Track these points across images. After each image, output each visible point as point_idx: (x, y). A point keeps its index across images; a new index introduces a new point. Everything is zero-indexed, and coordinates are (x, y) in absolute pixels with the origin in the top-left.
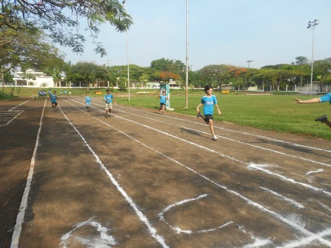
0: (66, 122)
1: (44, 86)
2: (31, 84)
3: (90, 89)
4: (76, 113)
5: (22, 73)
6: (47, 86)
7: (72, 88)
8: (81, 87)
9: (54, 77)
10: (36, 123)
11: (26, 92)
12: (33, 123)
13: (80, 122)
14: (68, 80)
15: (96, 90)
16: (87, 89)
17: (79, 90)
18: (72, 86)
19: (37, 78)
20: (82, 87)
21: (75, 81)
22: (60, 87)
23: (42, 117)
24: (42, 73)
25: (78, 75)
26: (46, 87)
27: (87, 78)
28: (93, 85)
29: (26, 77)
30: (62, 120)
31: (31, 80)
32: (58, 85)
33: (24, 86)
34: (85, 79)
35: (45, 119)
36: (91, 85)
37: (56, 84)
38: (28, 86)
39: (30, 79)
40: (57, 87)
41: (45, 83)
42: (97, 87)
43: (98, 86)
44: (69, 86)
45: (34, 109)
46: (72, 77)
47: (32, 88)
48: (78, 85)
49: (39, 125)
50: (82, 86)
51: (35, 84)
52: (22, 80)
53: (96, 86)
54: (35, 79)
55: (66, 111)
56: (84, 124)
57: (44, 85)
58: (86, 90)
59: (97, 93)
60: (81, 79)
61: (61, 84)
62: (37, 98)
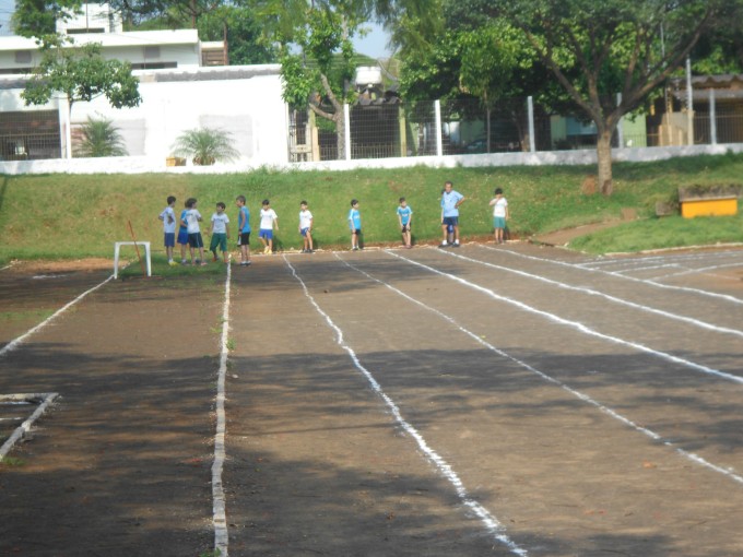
0: (437, 509)
1: (203, 160)
2: (99, 140)
3: (620, 169)
4: (520, 411)
5: (30, 43)
6: (231, 153)
7: (451, 161)
8: (533, 158)
9: (291, 71)
10: (176, 515)
11: (50, 222)
12: (150, 515)
13: (572, 507)
14: (422, 94)
15: (686, 182)
16: (592, 170)
17: (516, 186)
18: (451, 147)
19: (148, 86)
20: (551, 157)
21: (481, 91)
22: (346, 163)
23: (220, 457)
24: (189, 35)
25: (509, 40)
26: (218, 168)
27: (593, 59)
28: (653, 124)
29: (56, 83)
30: (401, 485)
31: (99, 107)
32: (329, 145)
33: (41, 166)
34: (573, 73)
35: (246, 473)
36: (631, 128)
37: (312, 134)
38: (69, 164)
39: (87, 93)
40: (315, 164)
41: (213, 126)
42: (690, 149)
43: (701, 135)
44: (428, 149)
45: (136, 382)
46: (455, 63)
47: (101, 178)
48: (506, 136)
49: (210, 537)
50: (543, 144)
51: (126, 138)
52: (21, 105)
53: (678, 135)
54: (128, 97)
55: (425, 396)
56: (610, 525)
57: (206, 146)
58: (586, 183)
59: (691, 209)
60: (539, 77)
61: (352, 136)
62: (150, 274)
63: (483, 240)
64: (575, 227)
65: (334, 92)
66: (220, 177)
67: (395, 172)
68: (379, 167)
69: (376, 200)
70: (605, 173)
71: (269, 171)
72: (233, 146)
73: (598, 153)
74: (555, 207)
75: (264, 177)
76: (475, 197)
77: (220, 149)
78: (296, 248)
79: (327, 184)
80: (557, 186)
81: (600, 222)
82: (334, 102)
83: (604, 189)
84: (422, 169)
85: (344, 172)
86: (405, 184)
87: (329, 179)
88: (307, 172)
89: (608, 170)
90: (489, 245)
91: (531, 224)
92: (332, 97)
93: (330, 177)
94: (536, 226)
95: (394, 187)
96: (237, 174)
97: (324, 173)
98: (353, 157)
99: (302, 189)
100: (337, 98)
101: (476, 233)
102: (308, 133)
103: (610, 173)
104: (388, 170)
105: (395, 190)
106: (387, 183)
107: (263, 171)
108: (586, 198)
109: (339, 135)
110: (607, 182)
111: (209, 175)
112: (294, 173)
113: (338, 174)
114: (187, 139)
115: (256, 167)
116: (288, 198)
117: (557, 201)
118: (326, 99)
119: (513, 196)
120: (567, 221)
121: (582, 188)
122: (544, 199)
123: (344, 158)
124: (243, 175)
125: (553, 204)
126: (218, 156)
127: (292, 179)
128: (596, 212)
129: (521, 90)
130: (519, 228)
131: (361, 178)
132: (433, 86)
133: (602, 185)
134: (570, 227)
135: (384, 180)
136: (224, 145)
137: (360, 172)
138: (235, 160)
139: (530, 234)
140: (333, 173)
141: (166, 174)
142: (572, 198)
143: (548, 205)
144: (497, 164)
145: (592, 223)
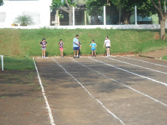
21: (118, 4)
26: (29, 27)
37: (58, 18)
61: (75, 17)
62: (3, 70)
63: (121, 54)
64: (155, 51)
65: (68, 2)
66: (30, 30)
67: (90, 30)
68: (84, 28)
69: (84, 39)
70: (163, 33)
71: (46, 28)
72: (33, 21)
73: (161, 25)
74: (146, 44)
75: (45, 30)
76: (118, 39)
77: (29, 22)
78: (56, 56)
79: (67, 34)
80: (146, 36)
81: (163, 49)
82: (69, 6)
83: (163, 38)
84: (99, 29)
85: (72, 29)
86: (94, 34)
87: (68, 32)
88: (60, 29)
89: (164, 31)
90: (124, 56)
91: (138, 50)
92: (68, 4)
93: (68, 31)
94: (140, 50)
95: (90, 35)
96: (35, 29)
97: (65, 30)
98: (75, 25)
99: (58, 35)
100: (70, 5)
101: (119, 52)
102: (56, 18)
103: (165, 33)
104: (88, 29)
105: (90, 36)
106: (88, 34)
107: (45, 28)
108: (156, 41)
109: (70, 17)
110: (164, 36)
111: (26, 29)
112: (55, 29)
113: (71, 30)
114: (18, 18)
115: (42, 27)
116: (53, 38)
117: (146, 41)
118: (66, 5)
119: (131, 39)
120: (151, 49)
121: (155, 37)
122: (142, 41)
123: (72, 25)
124: (38, 30)
125: (145, 42)
126: (28, 24)
127: (55, 31)
128: (161, 46)
129: (126, 6)
130: (134, 50)
131: (78, 32)
132: (98, 3)
133: (162, 36)
134: (153, 51)
135: (86, 33)
136: (30, 20)
137: (78, 30)
138: (34, 25)
139: (138, 53)
140: (69, 30)
141: (11, 29)
142: (151, 41)
143: (143, 43)
144: (124, 28)
145: (161, 50)
